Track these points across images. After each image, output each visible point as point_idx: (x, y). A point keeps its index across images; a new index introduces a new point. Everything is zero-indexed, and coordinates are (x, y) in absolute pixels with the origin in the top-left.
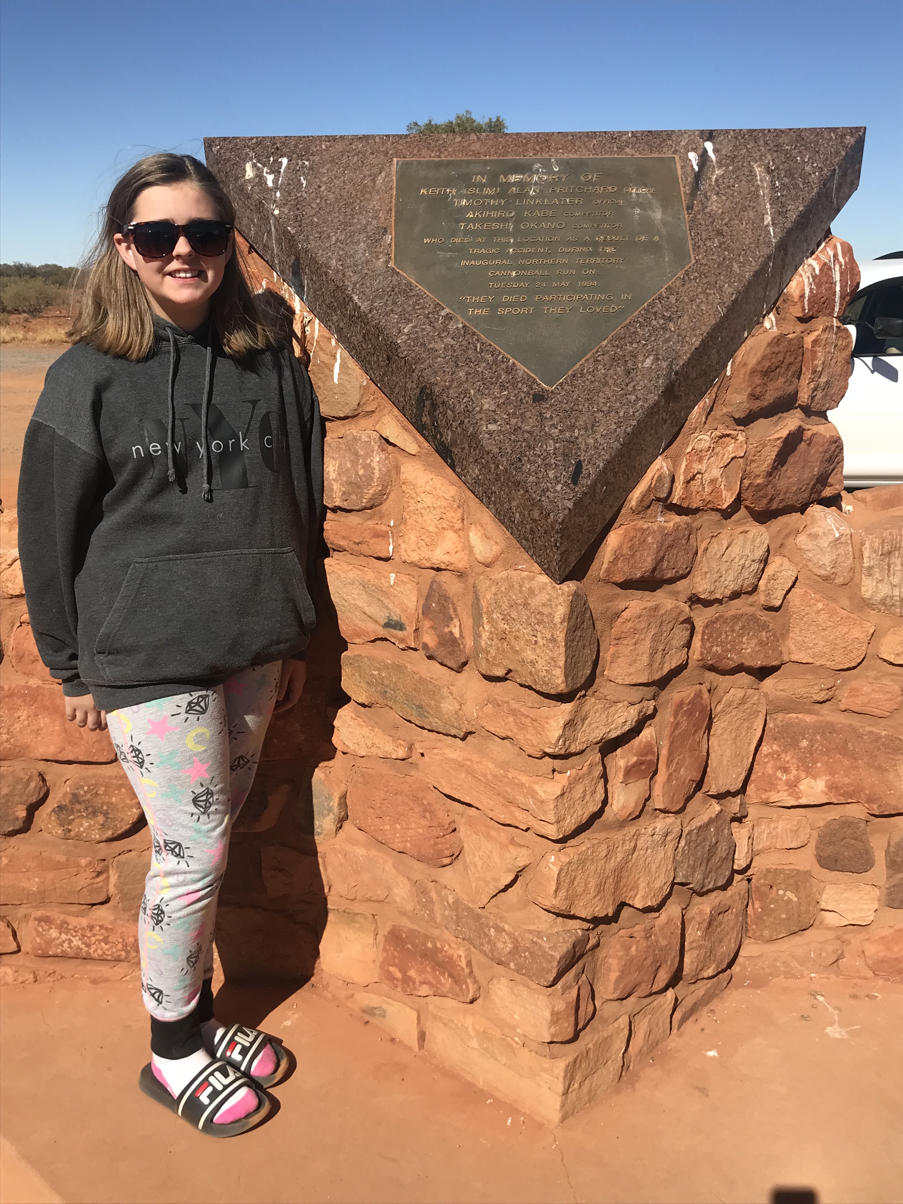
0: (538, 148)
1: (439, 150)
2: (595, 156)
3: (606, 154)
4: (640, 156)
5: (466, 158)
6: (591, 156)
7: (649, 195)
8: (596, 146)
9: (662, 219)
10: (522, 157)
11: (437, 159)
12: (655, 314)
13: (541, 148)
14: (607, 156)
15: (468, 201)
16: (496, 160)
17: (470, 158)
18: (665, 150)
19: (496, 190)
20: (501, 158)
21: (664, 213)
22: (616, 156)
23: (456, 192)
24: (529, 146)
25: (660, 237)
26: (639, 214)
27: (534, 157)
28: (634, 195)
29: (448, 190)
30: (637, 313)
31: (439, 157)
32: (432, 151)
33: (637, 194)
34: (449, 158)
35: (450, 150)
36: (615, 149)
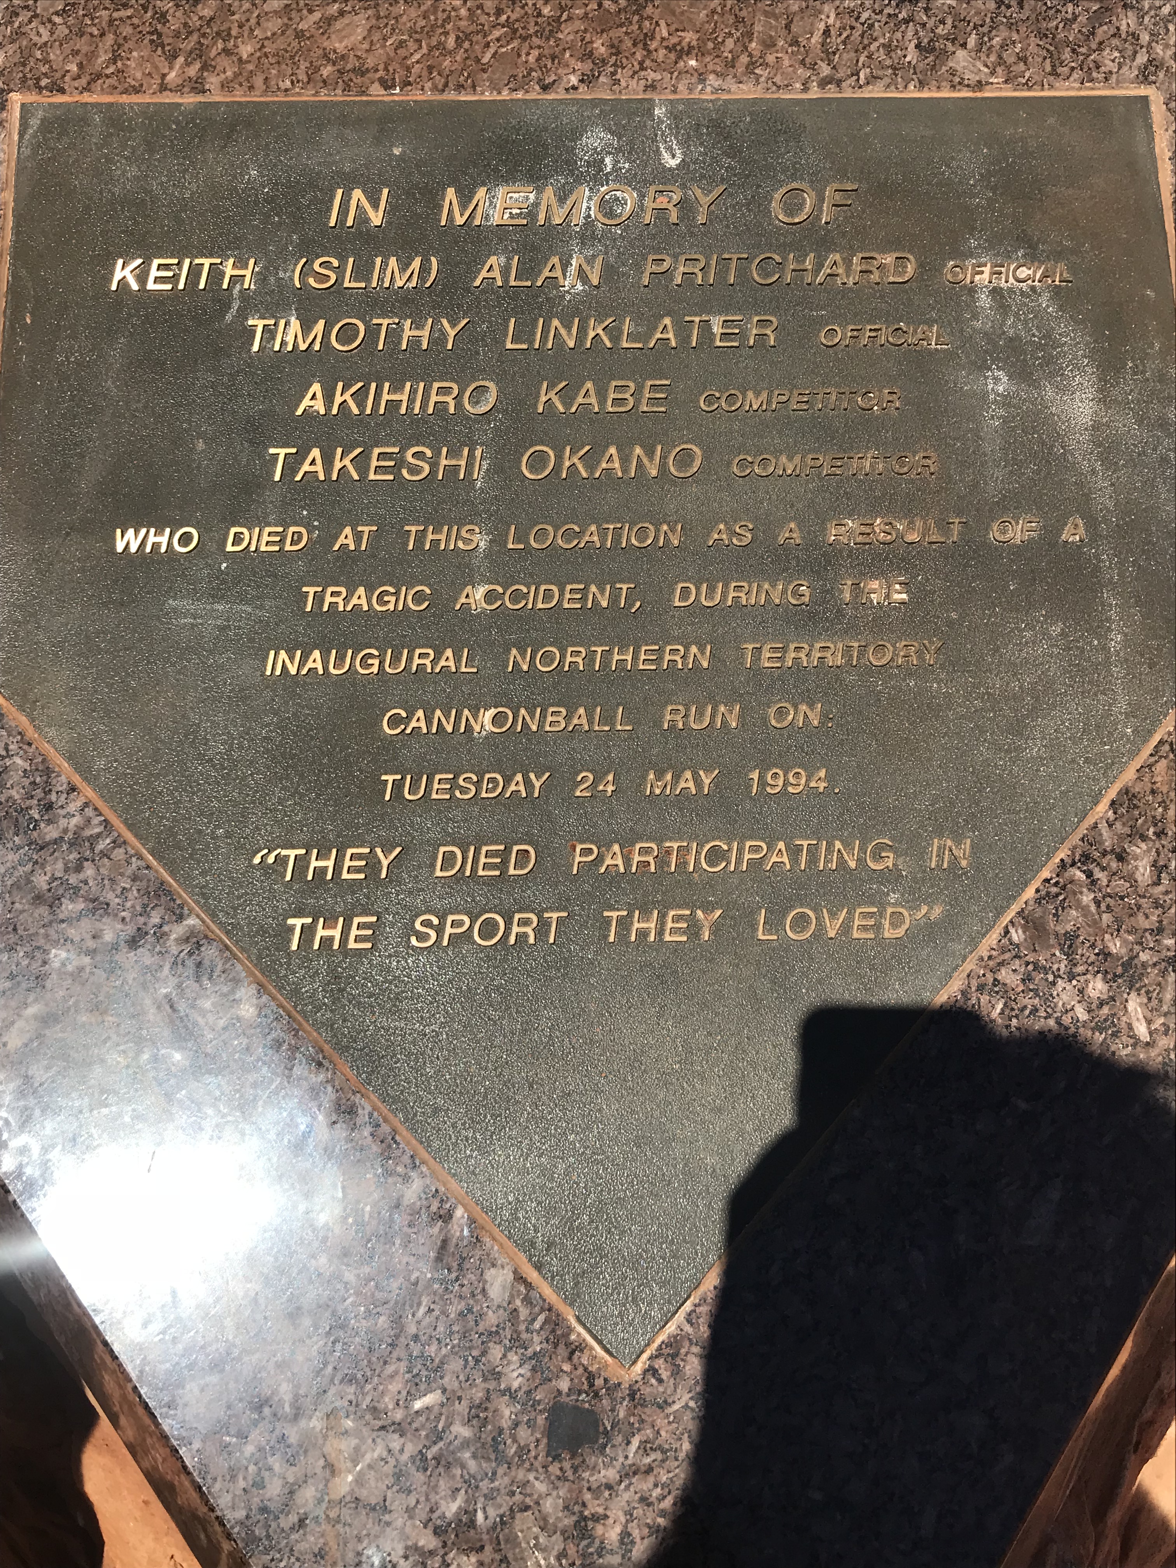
0: (600, 47)
1: (199, 52)
2: (832, 92)
3: (873, 79)
4: (1008, 92)
5: (307, 96)
6: (815, 93)
7: (1044, 301)
8: (835, 41)
9: (1096, 427)
10: (535, 94)
11: (190, 99)
12: (1069, 943)
13: (615, 49)
14: (875, 92)
15: (306, 327)
16: (429, 108)
17: (324, 96)
18: (1109, 58)
19: (424, 269)
20: (451, 96)
21: (1104, 399)
22: (912, 92)
23: (261, 278)
24: (566, 34)
25: (1092, 524)
26: (1006, 401)
27: (583, 93)
28: (984, 300)
29: (229, 270)
30: (993, 938)
31: (198, 86)
32: (172, 57)
33: (996, 292)
34: (239, 96)
35: (246, 50)
36: (912, 56)
